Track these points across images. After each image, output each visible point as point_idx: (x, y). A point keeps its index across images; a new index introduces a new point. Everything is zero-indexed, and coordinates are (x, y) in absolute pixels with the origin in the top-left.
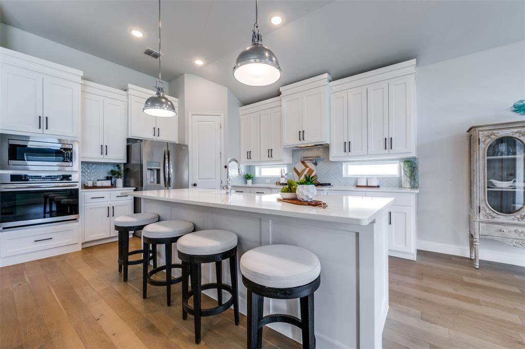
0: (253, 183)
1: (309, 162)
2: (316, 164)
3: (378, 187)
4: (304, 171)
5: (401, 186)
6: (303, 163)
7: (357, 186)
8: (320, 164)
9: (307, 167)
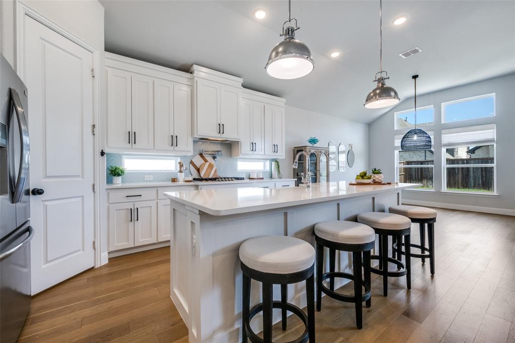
0: (122, 182)
1: (207, 156)
2: (214, 158)
3: (263, 178)
4: (203, 165)
5: (271, 177)
6: (201, 155)
7: (250, 179)
8: (218, 158)
9: (206, 161)
